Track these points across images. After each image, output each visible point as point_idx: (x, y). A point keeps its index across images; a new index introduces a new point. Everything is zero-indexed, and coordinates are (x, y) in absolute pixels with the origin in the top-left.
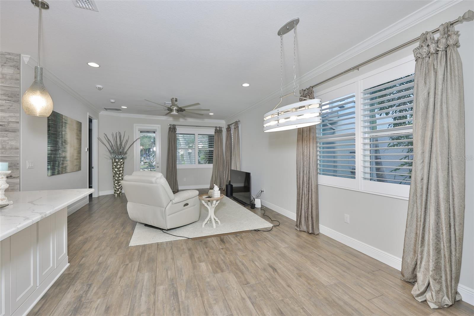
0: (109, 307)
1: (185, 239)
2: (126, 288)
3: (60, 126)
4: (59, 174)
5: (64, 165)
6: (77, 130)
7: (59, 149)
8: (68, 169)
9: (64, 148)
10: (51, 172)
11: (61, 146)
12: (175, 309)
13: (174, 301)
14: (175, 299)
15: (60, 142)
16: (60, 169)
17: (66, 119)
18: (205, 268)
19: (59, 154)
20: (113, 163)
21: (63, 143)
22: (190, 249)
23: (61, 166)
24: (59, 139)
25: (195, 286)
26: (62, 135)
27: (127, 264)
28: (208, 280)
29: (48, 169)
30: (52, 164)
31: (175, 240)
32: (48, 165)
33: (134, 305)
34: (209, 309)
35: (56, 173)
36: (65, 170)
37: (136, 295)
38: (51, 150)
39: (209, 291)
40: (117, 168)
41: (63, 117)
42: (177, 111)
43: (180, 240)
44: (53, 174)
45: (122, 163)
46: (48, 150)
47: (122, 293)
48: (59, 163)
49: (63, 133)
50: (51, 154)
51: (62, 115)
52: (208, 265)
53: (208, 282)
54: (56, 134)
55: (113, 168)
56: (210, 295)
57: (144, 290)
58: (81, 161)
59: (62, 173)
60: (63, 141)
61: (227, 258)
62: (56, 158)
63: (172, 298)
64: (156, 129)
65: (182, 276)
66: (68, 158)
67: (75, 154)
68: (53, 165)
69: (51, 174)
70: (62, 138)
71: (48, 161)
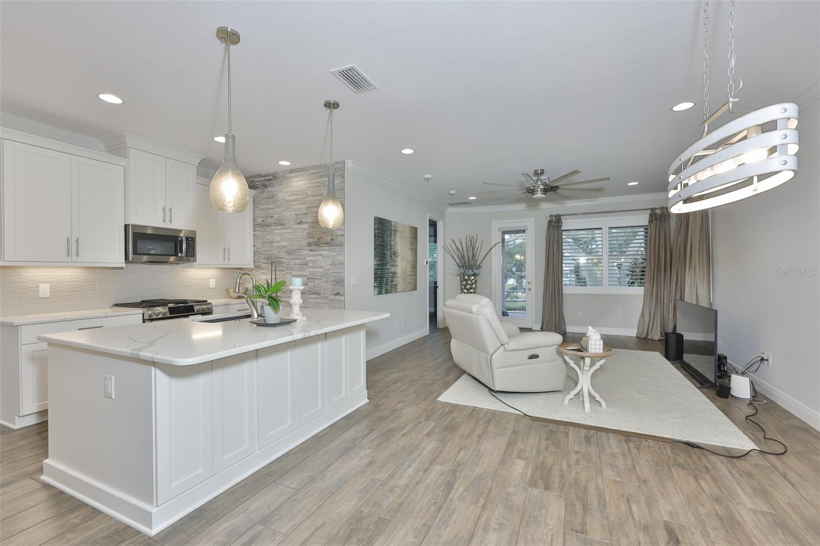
0: (372, 462)
1: (519, 415)
2: (401, 450)
3: (388, 235)
4: (387, 293)
5: (394, 282)
6: (411, 237)
7: (387, 263)
8: (399, 287)
9: (394, 261)
10: (378, 290)
11: (389, 260)
12: (435, 503)
13: (441, 494)
14: (445, 491)
15: (389, 254)
16: (389, 288)
17: (396, 225)
18: (520, 471)
19: (388, 269)
20: (461, 281)
21: (393, 256)
22: (516, 432)
23: (390, 284)
24: (387, 250)
25: (484, 489)
26: (391, 245)
27: (421, 422)
28: (511, 490)
29: (375, 287)
30: (378, 281)
31: (503, 412)
32: (374, 282)
33: (396, 473)
34: (480, 530)
35: (384, 292)
36: (395, 289)
37: (404, 463)
38: (377, 265)
39: (500, 505)
40: (467, 289)
41: (392, 224)
42: (543, 192)
43: (510, 413)
44: (380, 293)
45: (473, 281)
46: (375, 265)
47: (394, 453)
48: (387, 280)
49: (393, 243)
50: (378, 269)
51: (391, 221)
52: (528, 468)
53: (508, 494)
54: (383, 246)
55: (462, 289)
56: (497, 512)
57: (417, 461)
58: (416, 278)
59: (391, 292)
60: (392, 253)
61: (574, 472)
62: (383, 274)
63: (442, 489)
64: (527, 226)
65: (475, 466)
66: (399, 274)
67: (409, 269)
68: (379, 283)
69: (378, 293)
70: (391, 249)
71: (375, 278)
